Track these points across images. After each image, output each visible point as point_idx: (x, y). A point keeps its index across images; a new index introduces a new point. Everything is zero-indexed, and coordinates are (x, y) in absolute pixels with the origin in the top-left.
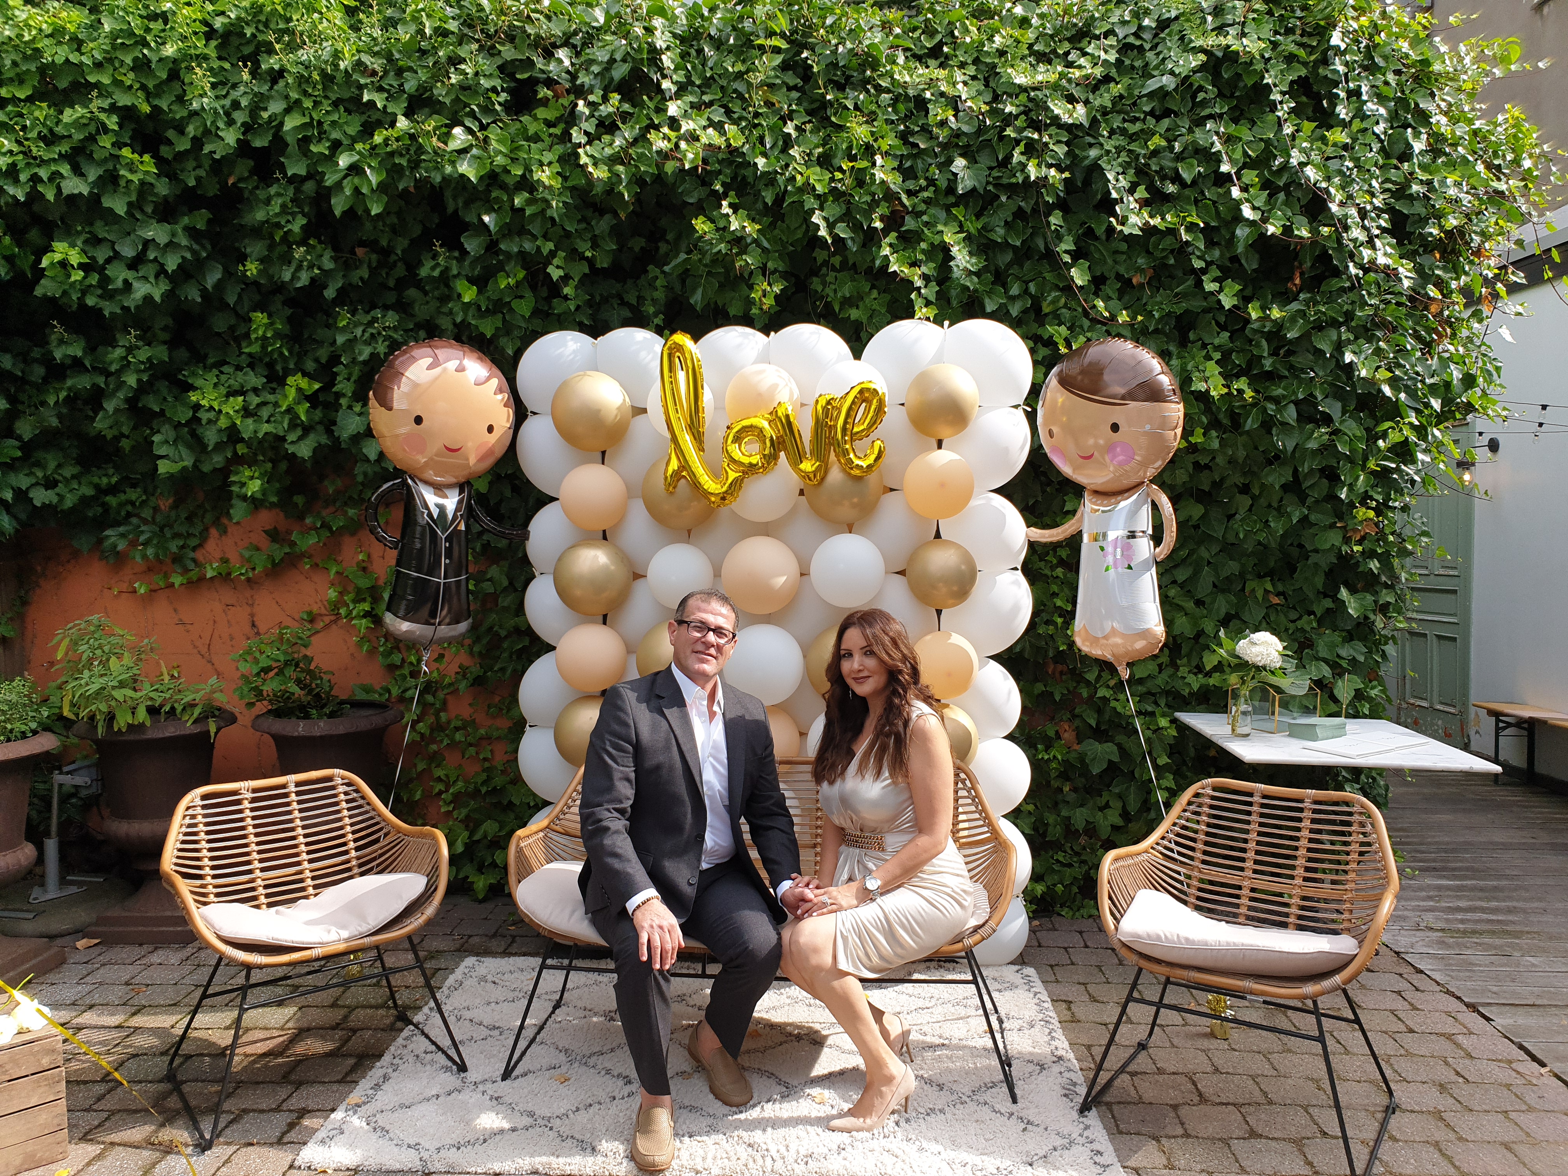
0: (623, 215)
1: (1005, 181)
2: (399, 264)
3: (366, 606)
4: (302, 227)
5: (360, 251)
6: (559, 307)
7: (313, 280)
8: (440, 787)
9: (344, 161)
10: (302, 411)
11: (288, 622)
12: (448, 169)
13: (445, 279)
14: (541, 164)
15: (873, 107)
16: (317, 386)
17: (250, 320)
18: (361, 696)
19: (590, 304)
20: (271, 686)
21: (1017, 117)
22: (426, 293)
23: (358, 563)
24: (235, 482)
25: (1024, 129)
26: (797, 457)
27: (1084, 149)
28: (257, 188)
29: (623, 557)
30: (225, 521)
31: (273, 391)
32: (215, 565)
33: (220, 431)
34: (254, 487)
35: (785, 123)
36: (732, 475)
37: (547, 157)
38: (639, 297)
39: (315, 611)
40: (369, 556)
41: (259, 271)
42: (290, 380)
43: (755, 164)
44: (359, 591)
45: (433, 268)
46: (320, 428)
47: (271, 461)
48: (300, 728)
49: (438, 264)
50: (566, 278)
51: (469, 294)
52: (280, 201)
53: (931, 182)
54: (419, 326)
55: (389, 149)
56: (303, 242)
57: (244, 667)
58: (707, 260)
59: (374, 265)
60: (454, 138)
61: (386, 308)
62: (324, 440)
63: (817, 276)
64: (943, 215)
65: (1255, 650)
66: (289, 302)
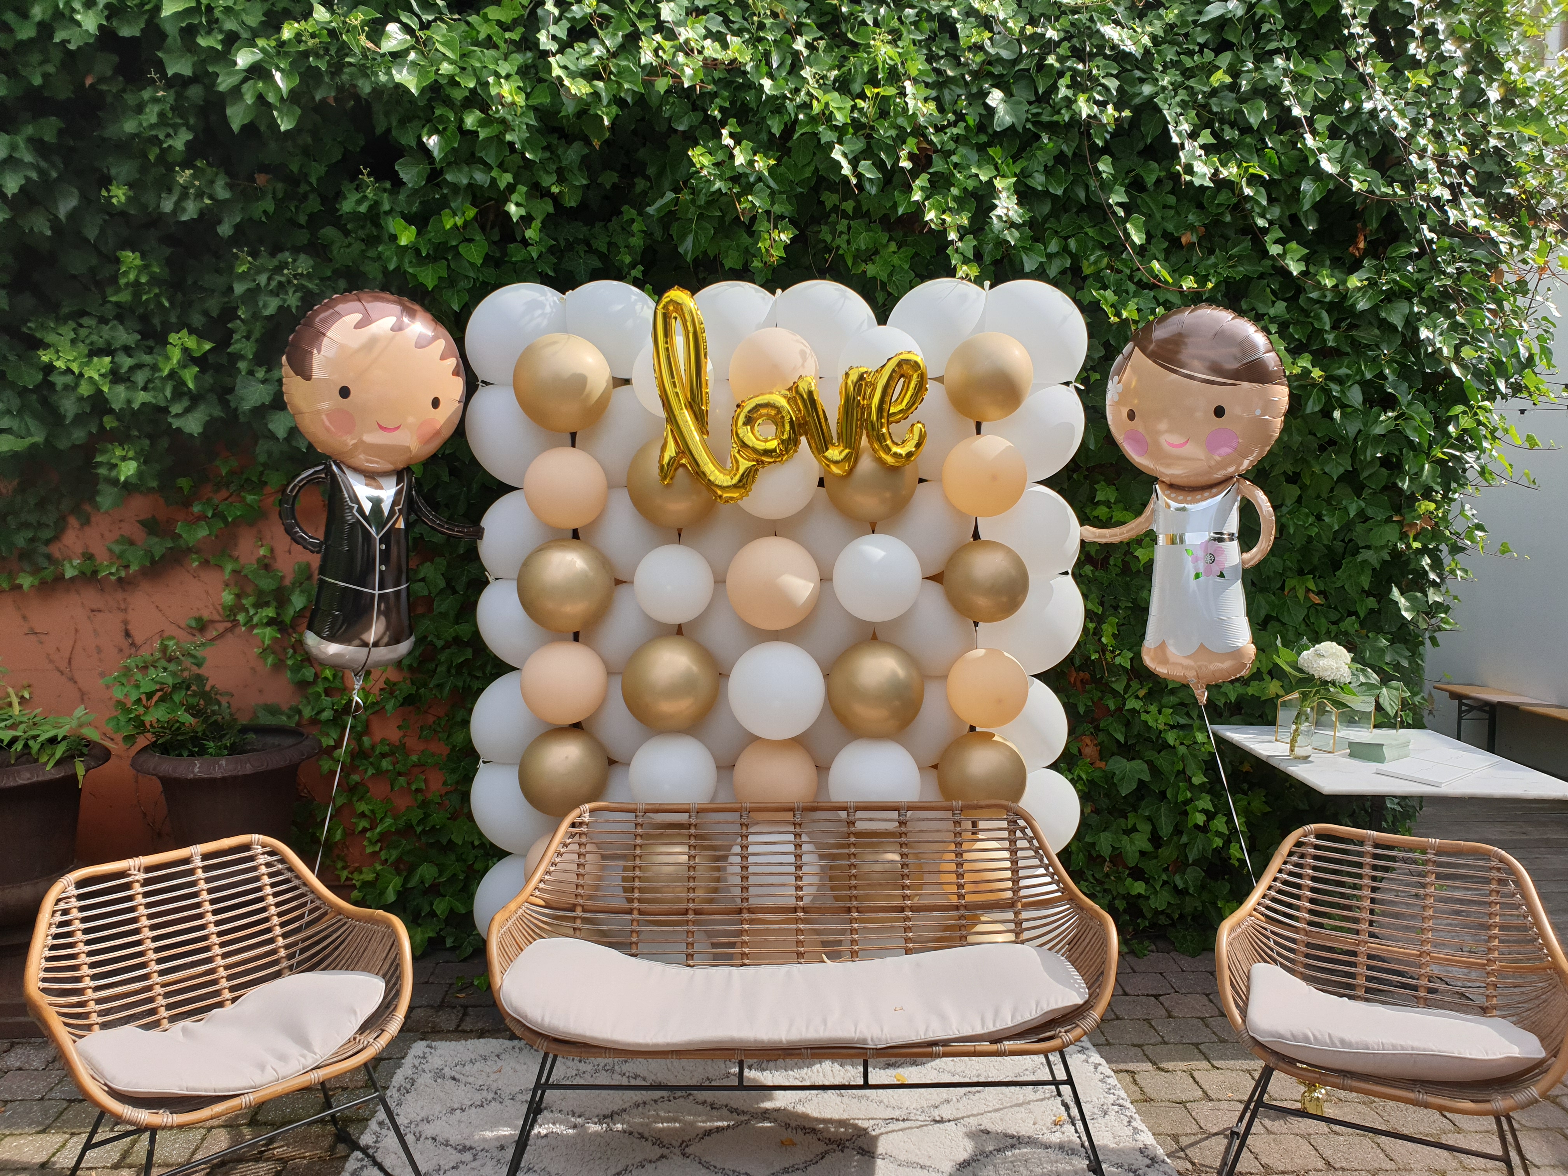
0: (596, 143)
1: (1045, 118)
2: (311, 196)
3: (270, 612)
4: (188, 144)
5: (261, 179)
6: (517, 254)
7: (202, 213)
8: (364, 824)
9: (244, 59)
10: (189, 376)
11: (171, 630)
12: (383, 78)
13: (374, 216)
14: (497, 75)
15: (895, 24)
16: (207, 346)
17: (118, 261)
18: (266, 719)
19: (551, 250)
20: (157, 715)
21: (1058, 44)
22: (347, 233)
23: (259, 560)
24: (100, 464)
25: (1068, 57)
26: (822, 444)
27: (1133, 85)
28: (124, 90)
29: (603, 561)
30: (87, 508)
31: (150, 351)
32: (76, 562)
33: (81, 399)
34: (128, 470)
35: (794, 40)
36: (744, 464)
37: (504, 68)
38: (610, 244)
39: (206, 616)
40: (272, 550)
41: (128, 198)
42: (173, 338)
43: (761, 86)
44: (260, 593)
45: (359, 202)
46: (212, 397)
47: (150, 437)
48: (196, 768)
49: (365, 197)
50: (527, 220)
51: (407, 237)
52: (156, 109)
53: (960, 117)
54: (338, 273)
55: (302, 48)
56: (185, 165)
57: (118, 693)
58: (702, 200)
59: (280, 195)
60: (389, 37)
61: (296, 250)
62: (217, 412)
63: (826, 224)
64: (974, 156)
65: (1322, 662)
66: (169, 240)
